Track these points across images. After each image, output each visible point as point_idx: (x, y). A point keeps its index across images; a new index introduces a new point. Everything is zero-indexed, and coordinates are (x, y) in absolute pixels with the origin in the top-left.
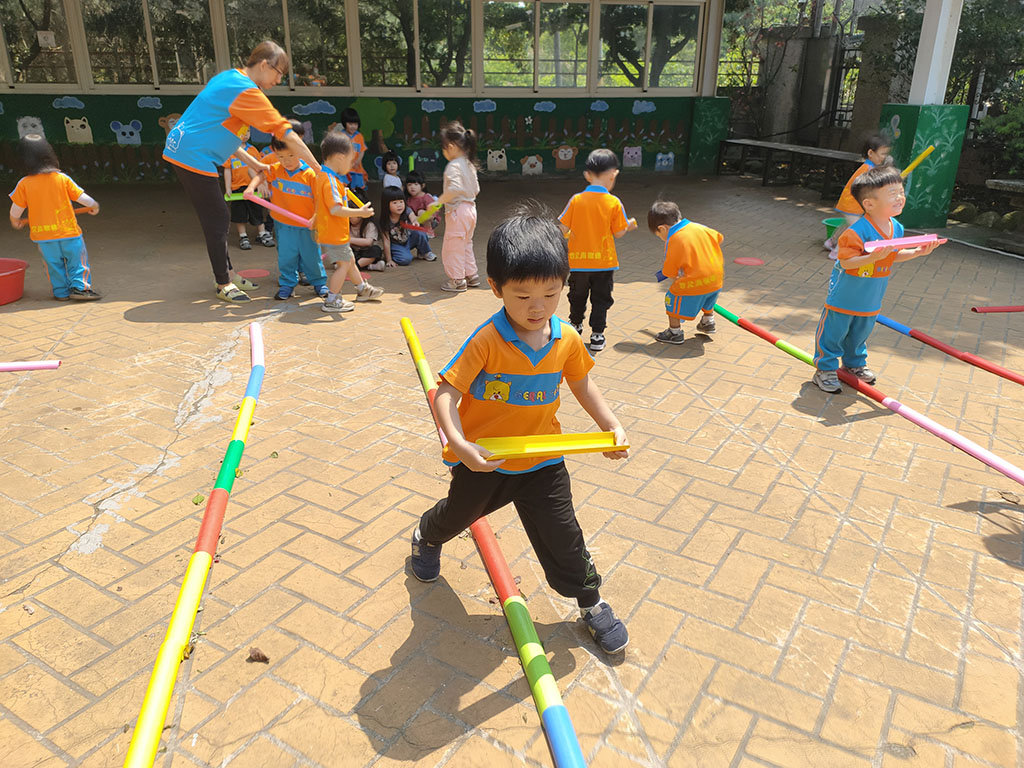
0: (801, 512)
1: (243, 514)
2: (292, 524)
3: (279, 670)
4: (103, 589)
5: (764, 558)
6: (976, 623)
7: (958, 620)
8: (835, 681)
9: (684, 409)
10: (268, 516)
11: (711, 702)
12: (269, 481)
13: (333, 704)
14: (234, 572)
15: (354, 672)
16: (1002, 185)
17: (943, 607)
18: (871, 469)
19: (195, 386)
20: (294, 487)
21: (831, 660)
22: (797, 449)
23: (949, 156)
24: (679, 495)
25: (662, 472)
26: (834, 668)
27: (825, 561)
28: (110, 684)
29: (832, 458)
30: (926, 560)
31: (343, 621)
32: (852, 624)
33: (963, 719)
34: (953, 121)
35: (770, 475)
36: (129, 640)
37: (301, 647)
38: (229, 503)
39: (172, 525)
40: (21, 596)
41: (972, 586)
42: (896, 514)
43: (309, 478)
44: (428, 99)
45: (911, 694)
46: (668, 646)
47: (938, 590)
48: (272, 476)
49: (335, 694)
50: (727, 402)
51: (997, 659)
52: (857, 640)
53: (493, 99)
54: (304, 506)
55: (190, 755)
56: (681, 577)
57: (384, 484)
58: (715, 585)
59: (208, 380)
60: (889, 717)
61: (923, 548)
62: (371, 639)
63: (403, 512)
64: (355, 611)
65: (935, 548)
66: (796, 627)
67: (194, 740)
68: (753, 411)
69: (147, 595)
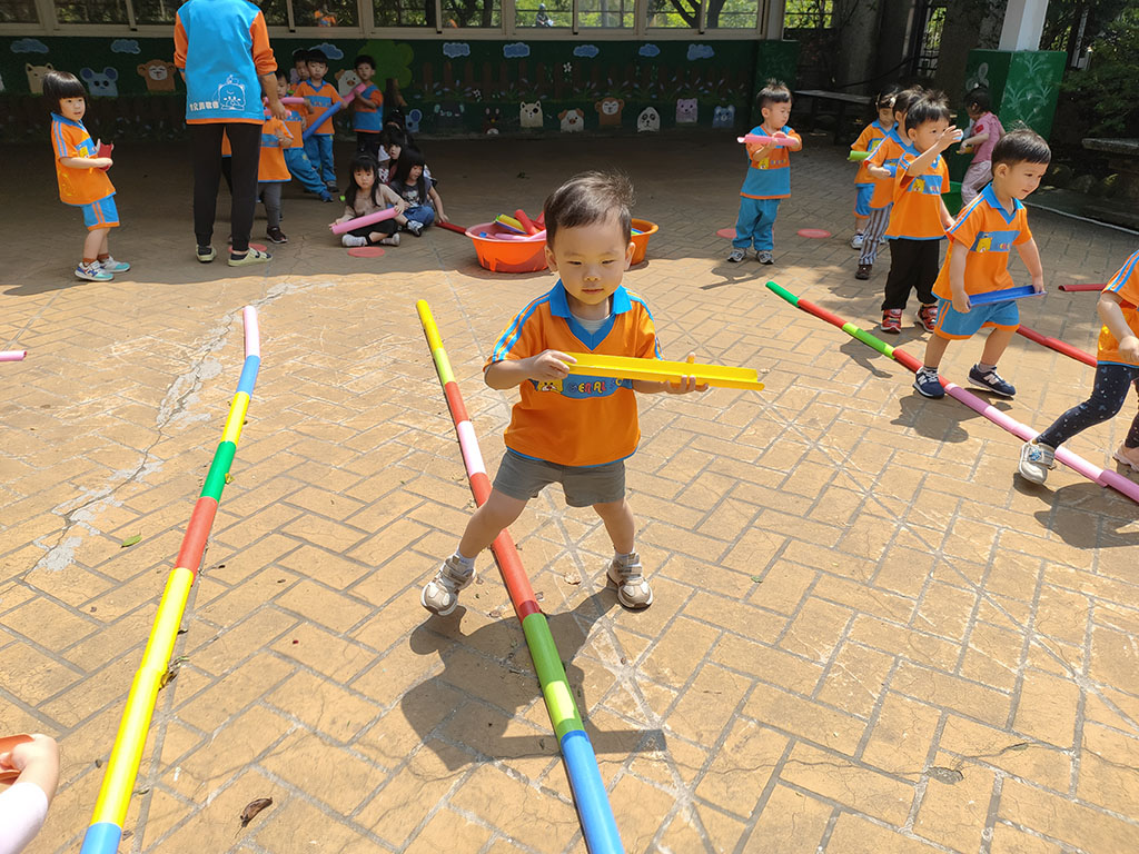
0: (855, 516)
1: (234, 525)
2: (290, 536)
3: (271, 696)
4: (76, 611)
5: (812, 568)
6: (1038, 637)
7: (1018, 633)
8: (881, 701)
9: (733, 403)
10: (262, 527)
11: (746, 724)
12: (264, 488)
13: (331, 733)
14: (223, 589)
15: (355, 698)
16: (1099, 145)
17: (1003, 619)
18: (936, 468)
19: (180, 380)
20: (291, 494)
21: (877, 678)
22: (855, 447)
23: (1043, 110)
24: (722, 500)
25: (705, 474)
26: (880, 688)
27: (877, 570)
28: (83, 714)
29: (892, 457)
30: (988, 568)
31: (345, 643)
32: (903, 639)
33: (1017, 741)
34: (1048, 70)
35: (823, 475)
36: (105, 666)
37: (296, 672)
38: (218, 513)
39: (152, 538)
41: (1037, 596)
42: (959, 519)
43: (309, 484)
44: (450, 42)
45: (962, 714)
46: (701, 665)
47: (999, 601)
48: (267, 482)
49: (334, 722)
50: (780, 395)
51: (1058, 675)
52: (907, 656)
53: (526, 42)
54: (301, 516)
55: (172, 790)
56: (719, 590)
57: (394, 490)
58: (757, 598)
59: (195, 373)
60: (937, 739)
61: (986, 556)
62: (376, 662)
63: (415, 521)
64: (358, 631)
65: (1000, 555)
66: (841, 643)
67: (177, 775)
68: (810, 404)
69: (125, 616)
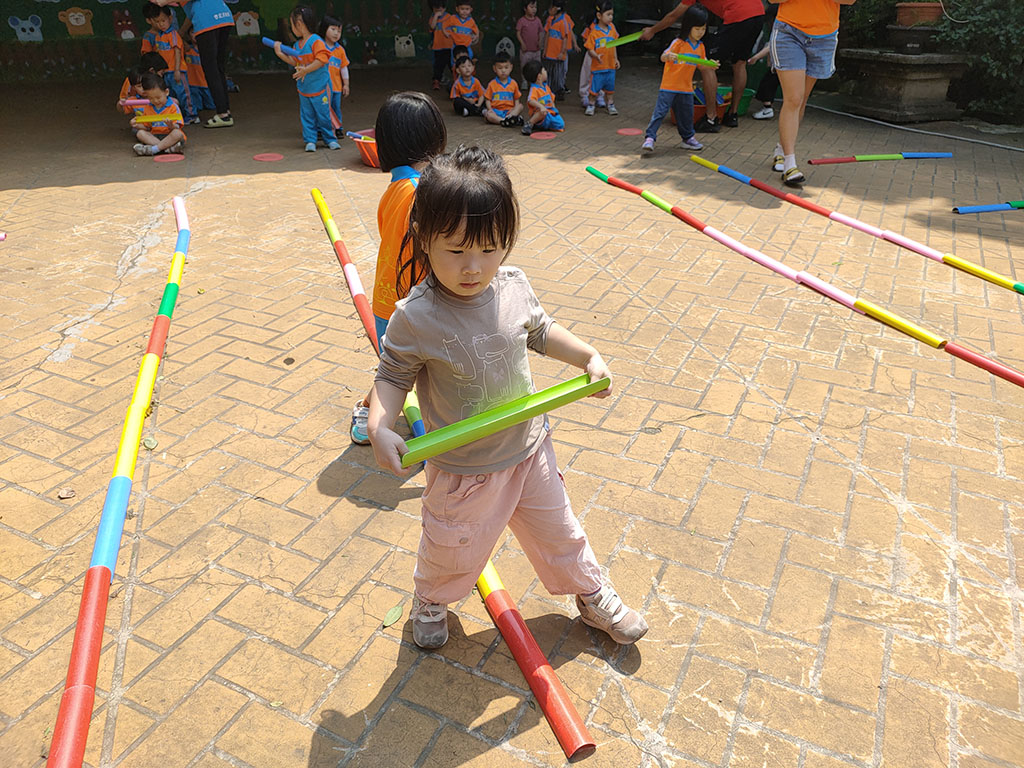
0: (624, 308)
1: (184, 332)
2: (224, 336)
3: (223, 417)
4: (80, 382)
6: (728, 364)
7: (716, 363)
8: (620, 400)
10: (205, 332)
12: (202, 310)
13: (264, 432)
14: (182, 366)
15: (278, 416)
17: (708, 356)
19: (130, 248)
20: (224, 313)
21: (620, 389)
22: (632, 269)
26: (621, 394)
27: (632, 336)
28: (96, 433)
31: (269, 390)
32: (640, 369)
33: (700, 413)
35: (606, 286)
36: (106, 408)
37: (237, 405)
38: (171, 326)
40: (15, 389)
41: (735, 342)
42: (694, 306)
43: (236, 307)
45: (668, 403)
47: (708, 347)
48: (204, 307)
49: (265, 427)
50: (586, 240)
51: (734, 382)
54: (232, 325)
57: (298, 308)
59: (140, 243)
60: (649, 415)
61: (706, 325)
63: (314, 324)
64: (277, 384)
65: (715, 324)
68: (605, 244)
69: (114, 383)
